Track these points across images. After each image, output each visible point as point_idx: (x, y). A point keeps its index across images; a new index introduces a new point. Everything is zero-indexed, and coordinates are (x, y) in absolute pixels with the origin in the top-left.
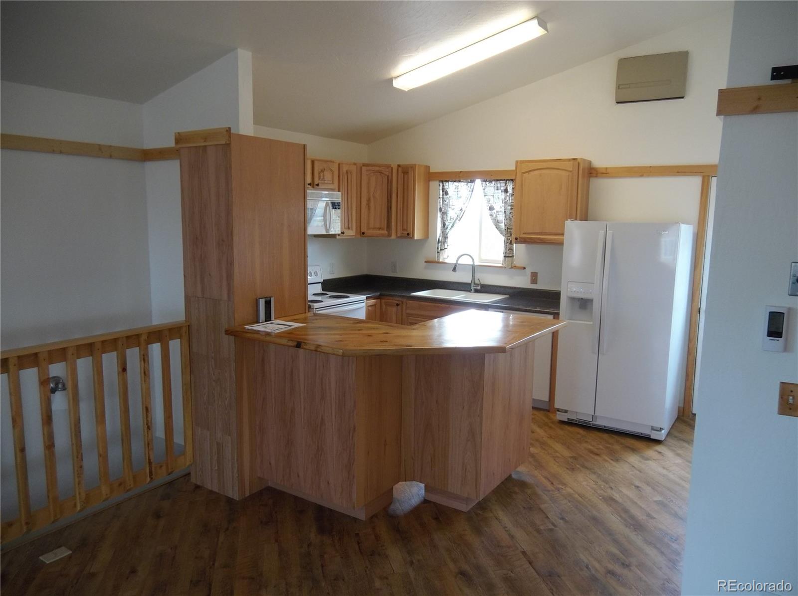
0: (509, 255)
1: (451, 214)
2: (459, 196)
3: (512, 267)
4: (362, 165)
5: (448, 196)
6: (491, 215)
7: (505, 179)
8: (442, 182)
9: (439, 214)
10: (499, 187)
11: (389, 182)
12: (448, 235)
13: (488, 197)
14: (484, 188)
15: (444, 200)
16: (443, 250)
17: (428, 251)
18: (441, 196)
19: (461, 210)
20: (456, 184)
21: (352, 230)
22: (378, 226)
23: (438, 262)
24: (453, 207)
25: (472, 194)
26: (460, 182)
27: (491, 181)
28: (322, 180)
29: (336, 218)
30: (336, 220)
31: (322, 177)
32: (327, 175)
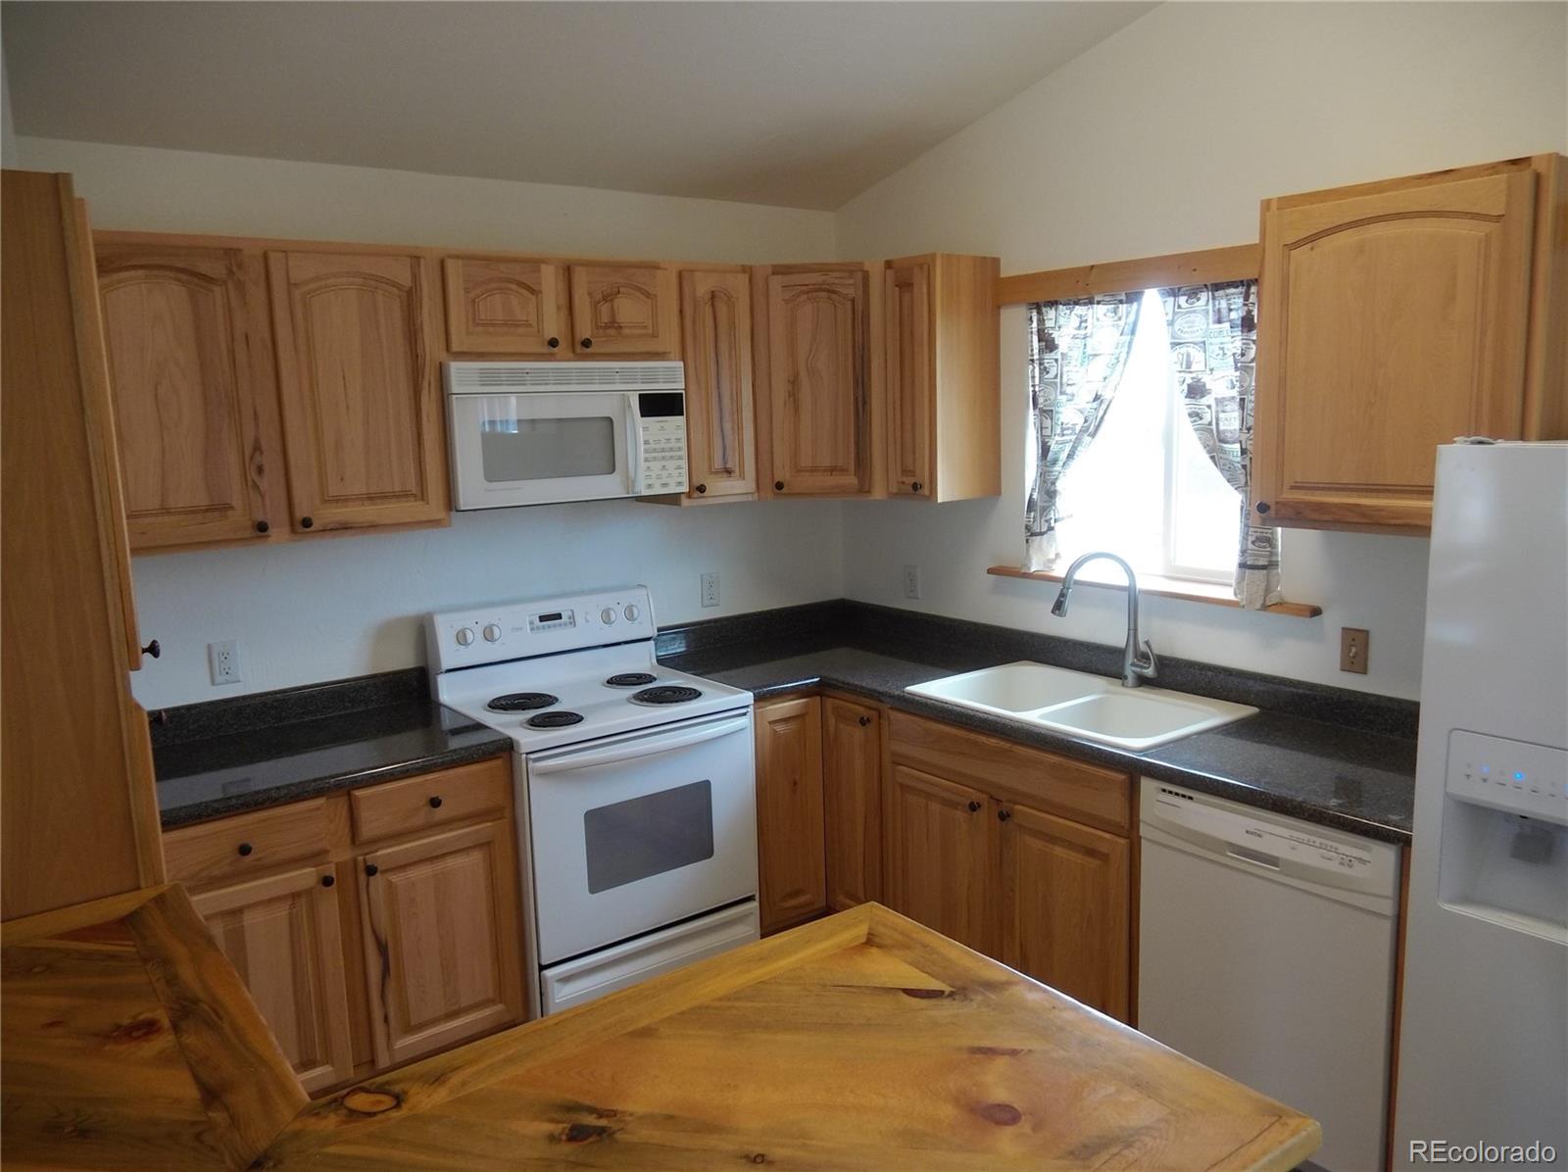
0: (1258, 562)
1: (1069, 414)
2: (1089, 351)
3: (1265, 607)
4: (770, 270)
5: (1057, 354)
6: (1195, 415)
7: (1245, 278)
8: (1038, 307)
9: (1031, 416)
10: (1224, 312)
11: (860, 319)
12: (1059, 486)
13: (1184, 350)
14: (1170, 317)
15: (1044, 370)
16: (1041, 534)
17: (1000, 538)
18: (1036, 357)
19: (1097, 398)
20: (1079, 310)
21: (742, 476)
22: (826, 461)
23: (1027, 576)
24: (1069, 390)
25: (1130, 343)
26: (1091, 302)
27: (1193, 294)
28: (606, 327)
29: (663, 445)
30: (663, 450)
31: (605, 318)
32: (628, 310)
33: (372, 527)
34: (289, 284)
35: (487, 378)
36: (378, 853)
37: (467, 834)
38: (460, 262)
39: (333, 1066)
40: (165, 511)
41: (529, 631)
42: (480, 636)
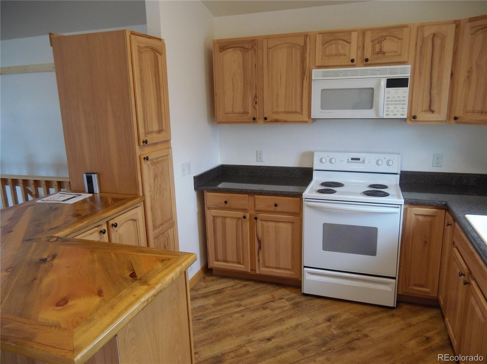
4: (467, 20)
21: (440, 113)
22: (479, 108)
28: (378, 53)
29: (396, 99)
30: (396, 101)
31: (377, 50)
32: (388, 46)
33: (285, 122)
34: (268, 48)
35: (325, 74)
36: (260, 215)
37: (287, 218)
38: (321, 35)
39: (245, 266)
40: (233, 113)
41: (346, 162)
42: (328, 161)
